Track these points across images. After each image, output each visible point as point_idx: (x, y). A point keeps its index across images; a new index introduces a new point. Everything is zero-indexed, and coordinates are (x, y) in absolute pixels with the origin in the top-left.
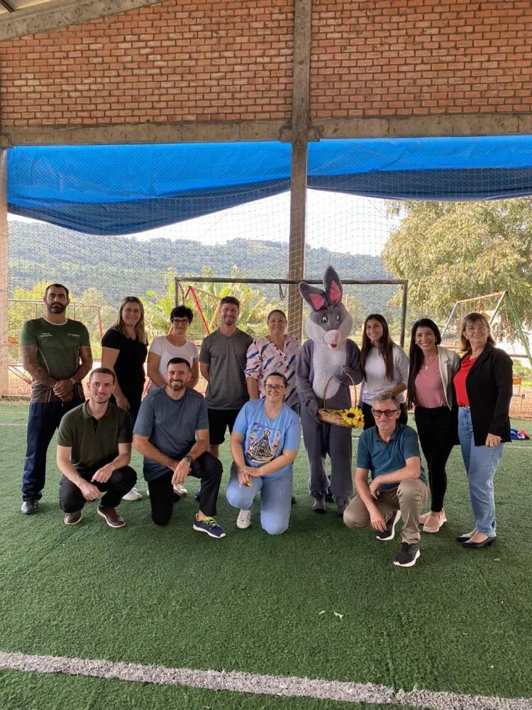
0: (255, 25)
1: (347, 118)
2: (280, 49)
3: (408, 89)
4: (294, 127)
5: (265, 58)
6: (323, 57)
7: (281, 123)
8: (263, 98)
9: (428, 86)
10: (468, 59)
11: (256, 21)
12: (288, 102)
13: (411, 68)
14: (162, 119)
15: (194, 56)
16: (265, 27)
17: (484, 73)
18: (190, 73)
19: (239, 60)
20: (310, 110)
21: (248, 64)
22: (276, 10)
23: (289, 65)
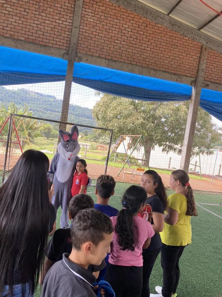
0: (56, 5)
1: (92, 56)
2: (67, 19)
3: (118, 50)
4: (70, 55)
5: (60, 21)
6: (85, 28)
7: (64, 51)
8: (57, 38)
9: (125, 51)
10: (140, 44)
11: (58, 3)
12: (68, 43)
13: (119, 42)
14: (8, 35)
15: (27, 10)
16: (61, 8)
17: (145, 51)
18: (23, 18)
19: (48, 19)
20: (77, 49)
21: (52, 22)
22: (67, 2)
23: (70, 27)
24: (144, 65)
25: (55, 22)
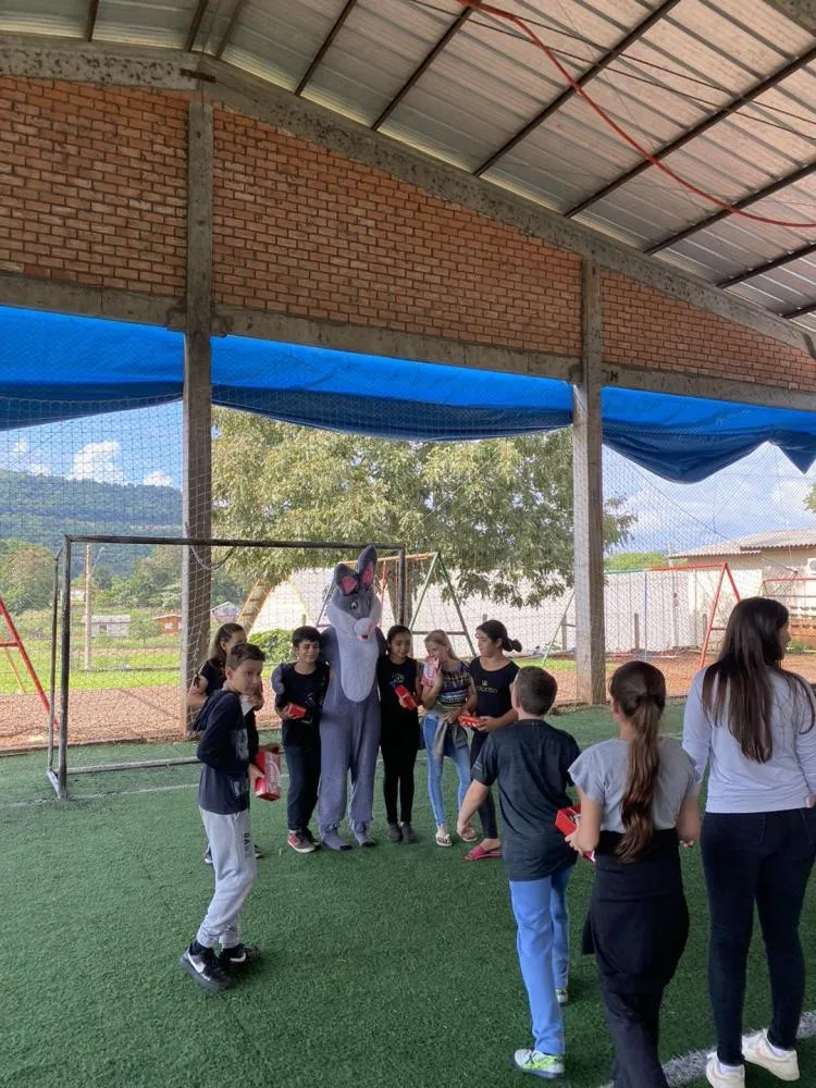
0: (125, 150)
1: (265, 311)
2: (166, 195)
3: (342, 289)
4: (190, 312)
5: (143, 203)
6: (229, 222)
7: (170, 302)
8: (139, 259)
9: (366, 289)
11: (128, 146)
12: (179, 274)
13: (345, 262)
15: (21, 171)
16: (142, 159)
17: (427, 287)
18: (12, 196)
19: (99, 196)
20: (213, 292)
21: (116, 206)
22: (160, 139)
23: (181, 222)
24: (429, 331)
25: (128, 207)
